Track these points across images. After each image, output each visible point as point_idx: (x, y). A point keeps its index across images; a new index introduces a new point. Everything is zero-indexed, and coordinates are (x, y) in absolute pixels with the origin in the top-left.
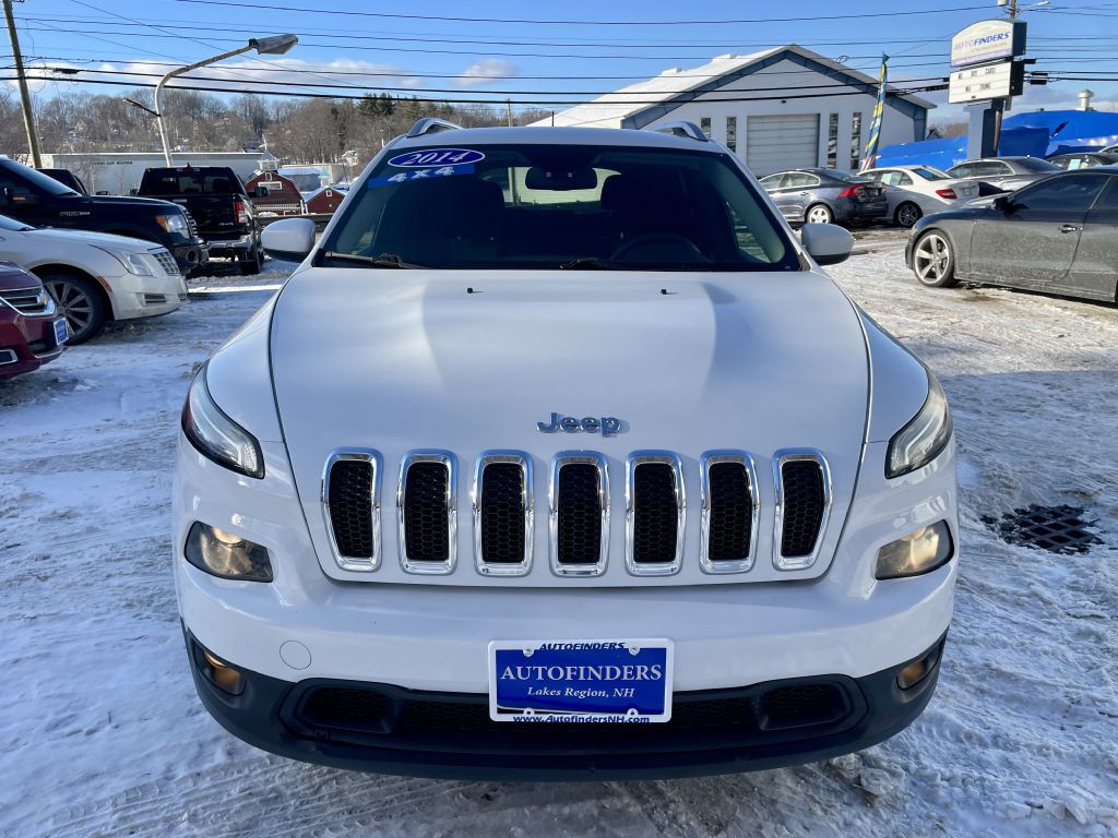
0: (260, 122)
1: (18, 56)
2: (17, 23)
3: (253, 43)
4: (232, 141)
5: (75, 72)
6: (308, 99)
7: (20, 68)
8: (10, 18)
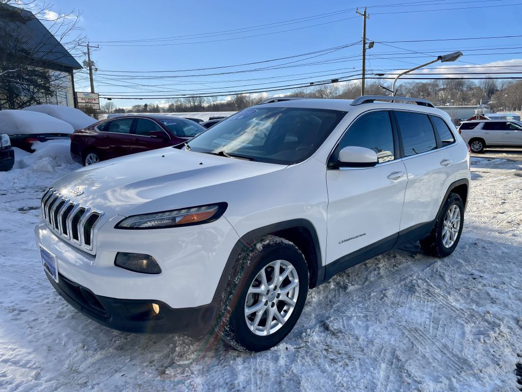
0: (492, 91)
1: (364, 70)
2: (366, 57)
3: (440, 58)
4: (474, 101)
5: (383, 75)
6: (483, 80)
7: (364, 74)
8: (364, 55)
